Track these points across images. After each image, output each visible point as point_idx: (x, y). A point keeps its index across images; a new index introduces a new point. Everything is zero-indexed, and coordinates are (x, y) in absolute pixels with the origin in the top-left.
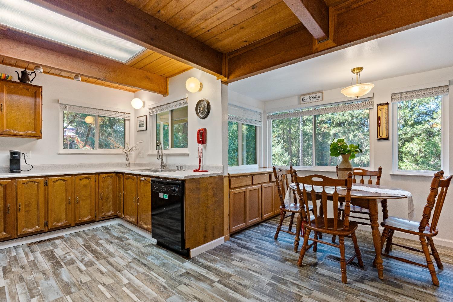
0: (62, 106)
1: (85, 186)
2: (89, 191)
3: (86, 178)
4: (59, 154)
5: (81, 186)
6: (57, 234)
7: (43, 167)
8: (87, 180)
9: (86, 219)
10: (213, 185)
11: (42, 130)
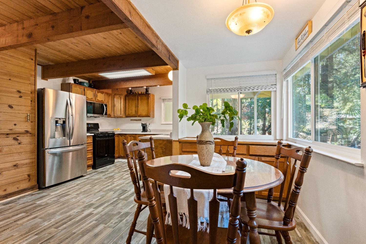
4: (162, 124)
7: (155, 130)
10: (162, 145)
11: (151, 113)
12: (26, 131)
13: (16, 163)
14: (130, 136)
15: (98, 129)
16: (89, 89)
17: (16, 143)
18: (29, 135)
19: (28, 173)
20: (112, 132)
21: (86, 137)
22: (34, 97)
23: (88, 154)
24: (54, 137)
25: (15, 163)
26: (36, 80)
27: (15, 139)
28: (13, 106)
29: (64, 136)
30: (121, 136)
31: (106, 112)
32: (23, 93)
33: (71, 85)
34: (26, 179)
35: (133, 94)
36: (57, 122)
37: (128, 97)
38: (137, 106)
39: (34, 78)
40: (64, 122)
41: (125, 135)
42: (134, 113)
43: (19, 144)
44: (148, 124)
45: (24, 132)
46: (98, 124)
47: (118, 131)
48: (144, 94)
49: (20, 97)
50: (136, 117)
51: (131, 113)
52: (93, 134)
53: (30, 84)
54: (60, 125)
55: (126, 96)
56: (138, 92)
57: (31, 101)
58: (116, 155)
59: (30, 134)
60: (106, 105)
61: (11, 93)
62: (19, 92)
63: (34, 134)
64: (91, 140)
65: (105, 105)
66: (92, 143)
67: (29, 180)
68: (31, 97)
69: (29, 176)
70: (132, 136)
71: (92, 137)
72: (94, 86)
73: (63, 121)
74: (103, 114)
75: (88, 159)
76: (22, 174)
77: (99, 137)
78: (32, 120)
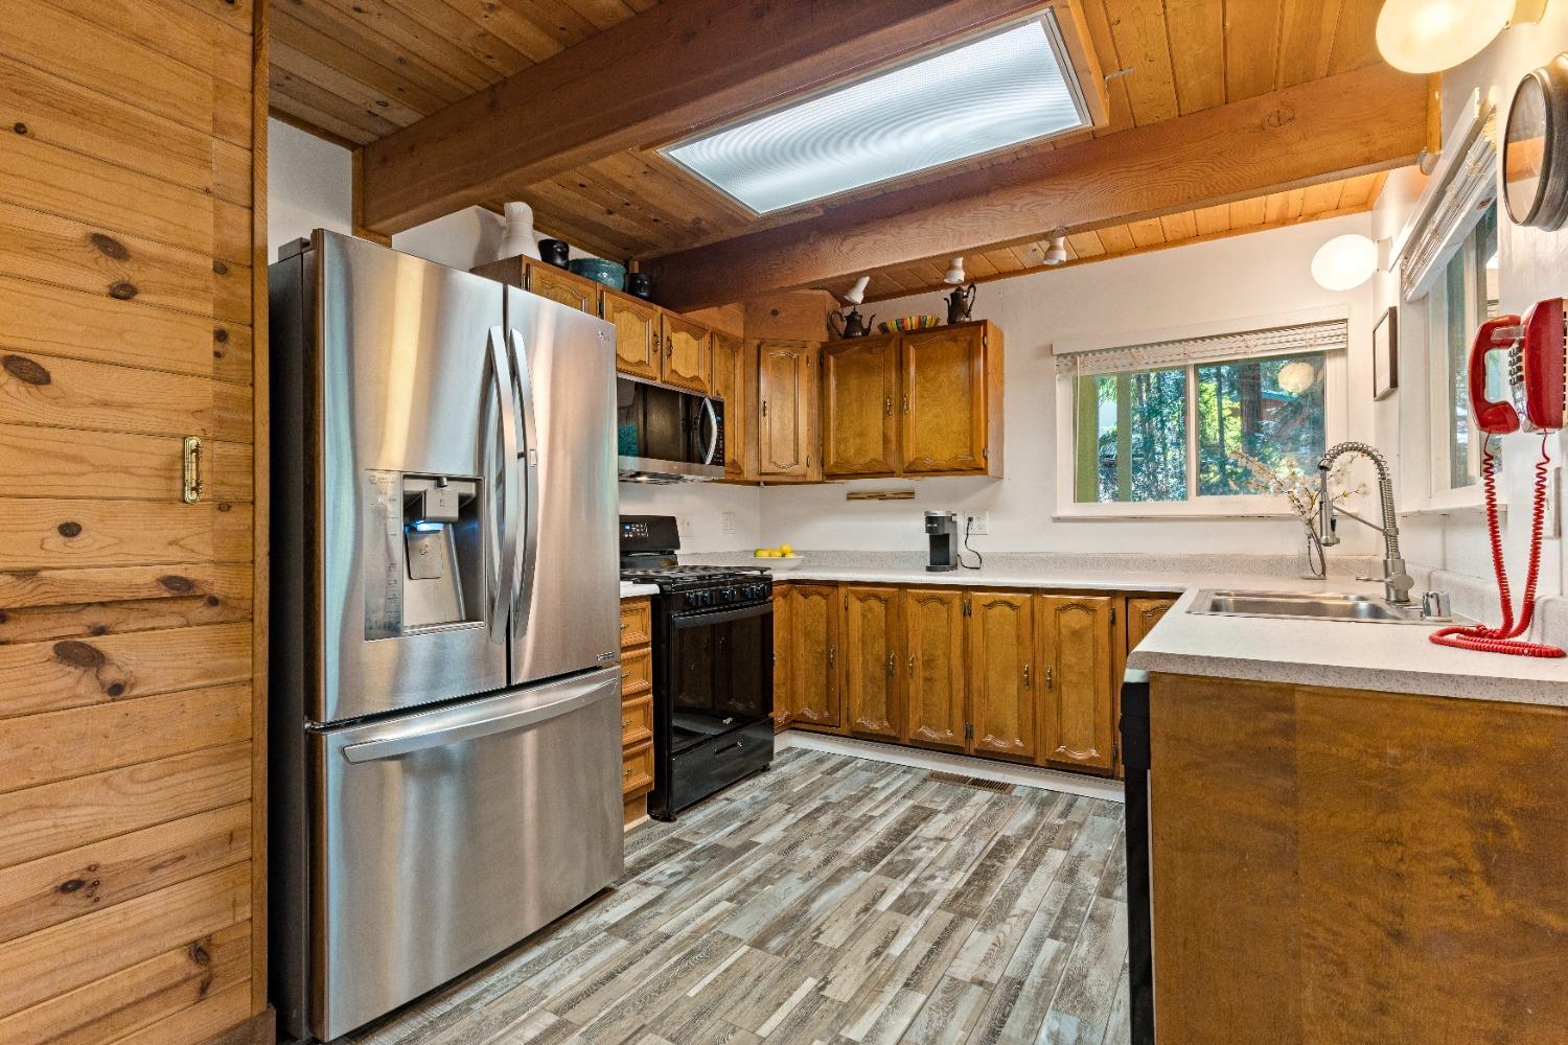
0: (1065, 361)
1: (1077, 635)
2: (1089, 654)
3: (1078, 605)
4: (1058, 520)
5: (1063, 631)
6: (1002, 775)
7: (1009, 561)
8: (1082, 613)
9: (1079, 756)
10: (1470, 776)
11: (989, 448)
12: (169, 581)
13: (82, 864)
14: (863, 599)
15: (672, 553)
16: (627, 301)
17: (81, 690)
18: (198, 610)
19: (195, 932)
20: (757, 573)
21: (616, 607)
22: (248, 303)
23: (626, 719)
24: (393, 629)
25: (70, 866)
26: (258, 170)
27: (73, 654)
28: (47, 363)
29: (471, 615)
30: (805, 596)
31: (717, 445)
32: (146, 260)
33: (524, 271)
34: (176, 985)
35: (863, 335)
36: (413, 507)
37: (836, 358)
38: (896, 406)
39: (244, 156)
40: (469, 508)
41: (825, 590)
42: (875, 450)
43: (116, 690)
44: (961, 522)
45: (156, 593)
46: (672, 520)
47: (785, 564)
48: (936, 329)
49: (114, 295)
50: (891, 474)
51: (859, 451)
52: (653, 589)
53: (207, 191)
54: (439, 526)
55: (823, 353)
56: (900, 322)
57: (221, 336)
58: (779, 714)
59: (213, 601)
60: (719, 407)
61: (38, 247)
62: (109, 246)
63: (246, 604)
64: (639, 630)
65: (713, 402)
66: (645, 645)
67: (203, 989)
68: (220, 305)
69: (199, 952)
70: (877, 597)
71: (647, 605)
72: (652, 288)
73: (462, 499)
74: (702, 461)
75: (630, 753)
76: (133, 953)
77: (689, 606)
78: (226, 493)
